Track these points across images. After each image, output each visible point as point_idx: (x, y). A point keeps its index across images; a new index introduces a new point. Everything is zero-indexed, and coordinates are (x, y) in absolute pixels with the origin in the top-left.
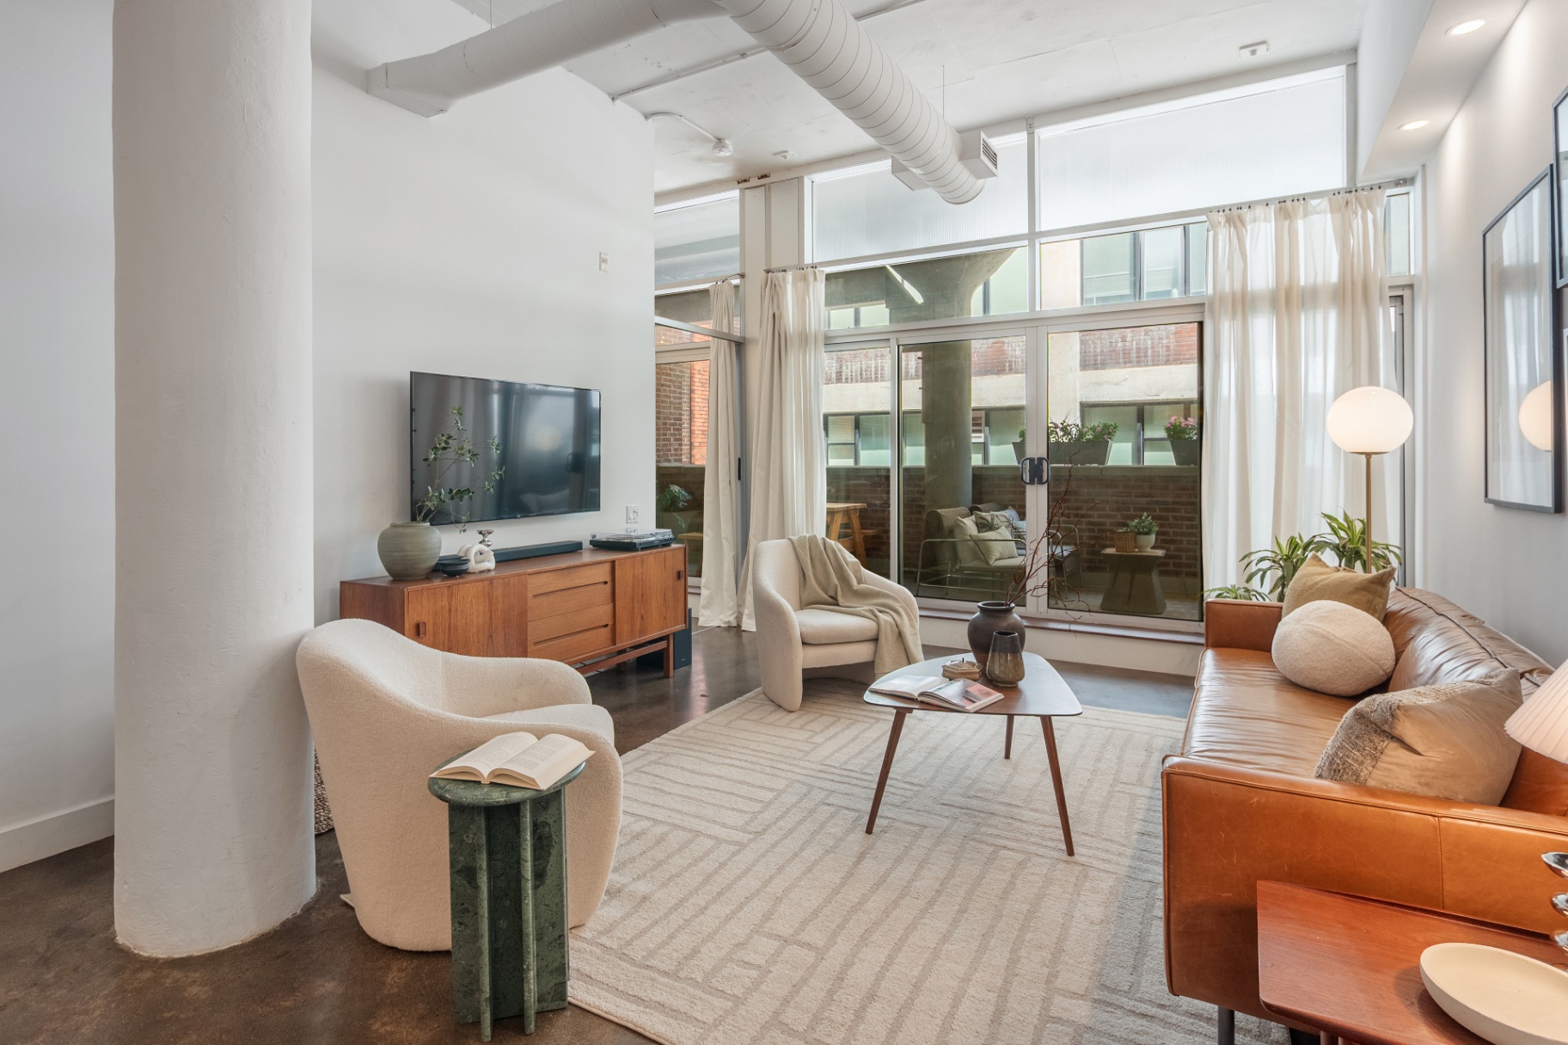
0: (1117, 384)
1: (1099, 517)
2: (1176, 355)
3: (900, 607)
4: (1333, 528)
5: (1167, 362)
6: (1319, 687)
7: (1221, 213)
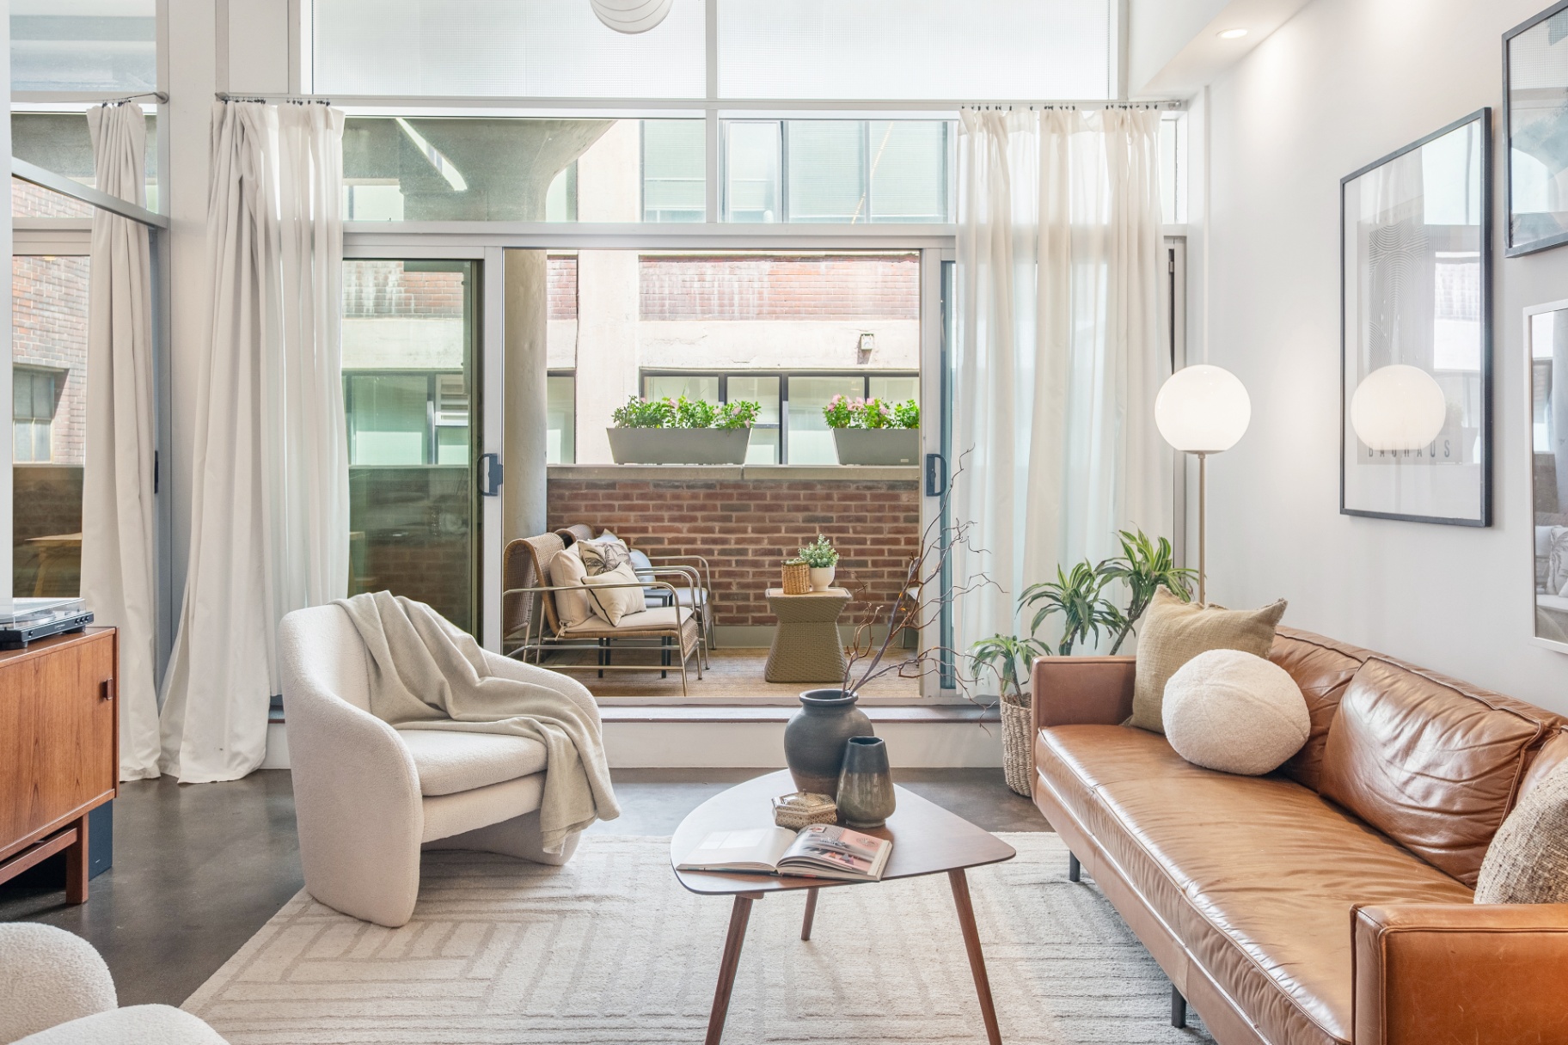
0: (692, 343)
1: (738, 541)
2: (771, 306)
3: (572, 711)
4: (1128, 551)
5: (759, 315)
6: (1233, 767)
7: (976, 111)
